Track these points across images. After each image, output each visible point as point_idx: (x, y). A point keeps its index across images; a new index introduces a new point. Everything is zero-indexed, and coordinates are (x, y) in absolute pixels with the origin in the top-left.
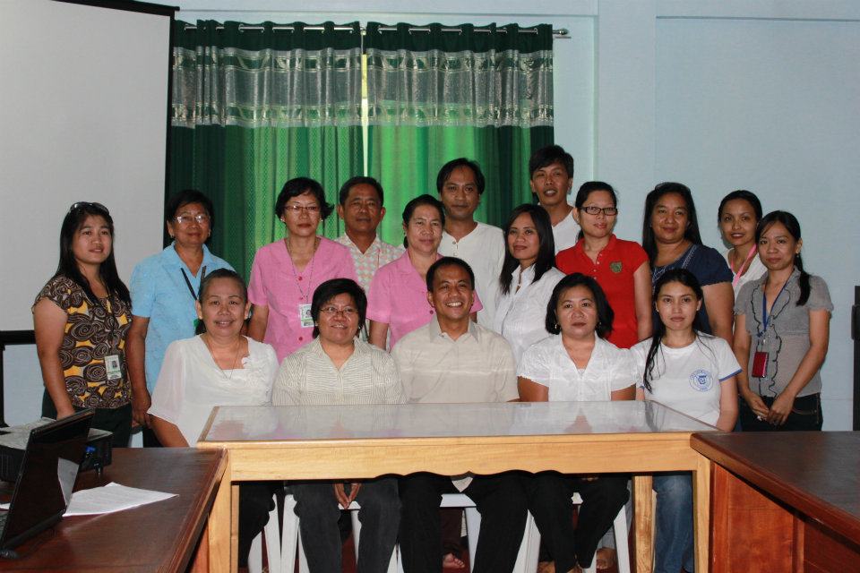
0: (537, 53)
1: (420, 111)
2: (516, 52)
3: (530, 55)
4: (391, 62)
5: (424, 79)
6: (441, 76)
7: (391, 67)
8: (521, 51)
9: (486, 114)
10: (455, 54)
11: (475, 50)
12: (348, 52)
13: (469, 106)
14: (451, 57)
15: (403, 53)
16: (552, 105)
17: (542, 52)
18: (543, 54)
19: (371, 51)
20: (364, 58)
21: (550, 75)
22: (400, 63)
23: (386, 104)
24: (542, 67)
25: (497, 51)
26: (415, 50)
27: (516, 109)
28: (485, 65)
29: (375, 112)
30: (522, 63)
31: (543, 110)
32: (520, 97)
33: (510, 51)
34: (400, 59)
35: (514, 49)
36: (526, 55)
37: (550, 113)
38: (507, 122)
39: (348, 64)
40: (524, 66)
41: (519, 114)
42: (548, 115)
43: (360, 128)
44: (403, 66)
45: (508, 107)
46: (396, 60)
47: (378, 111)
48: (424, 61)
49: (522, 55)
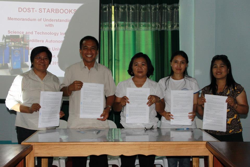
0: (173, 4)
1: (132, 25)
2: (166, 4)
3: (171, 5)
4: (122, 8)
5: (134, 14)
6: (140, 13)
7: (122, 10)
8: (168, 4)
9: (156, 26)
10: (144, 5)
11: (151, 4)
12: (108, 5)
13: (149, 23)
14: (143, 7)
15: (127, 5)
16: (179, 22)
17: (175, 4)
18: (175, 5)
19: (116, 5)
20: (113, 7)
21: (178, 12)
22: (125, 8)
23: (121, 23)
24: (175, 9)
25: (159, 4)
26: (130, 4)
27: (166, 24)
28: (155, 9)
29: (117, 26)
30: (168, 8)
31: (175, 25)
32: (167, 20)
33: (164, 4)
34: (125, 7)
35: (165, 3)
36: (169, 5)
37: (178, 26)
38: (163, 29)
39: (107, 9)
40: (169, 9)
41: (167, 26)
42: (177, 26)
43: (111, 32)
44: (126, 10)
45: (163, 23)
46: (124, 8)
47: (118, 25)
48: (134, 8)
49: (168, 5)
